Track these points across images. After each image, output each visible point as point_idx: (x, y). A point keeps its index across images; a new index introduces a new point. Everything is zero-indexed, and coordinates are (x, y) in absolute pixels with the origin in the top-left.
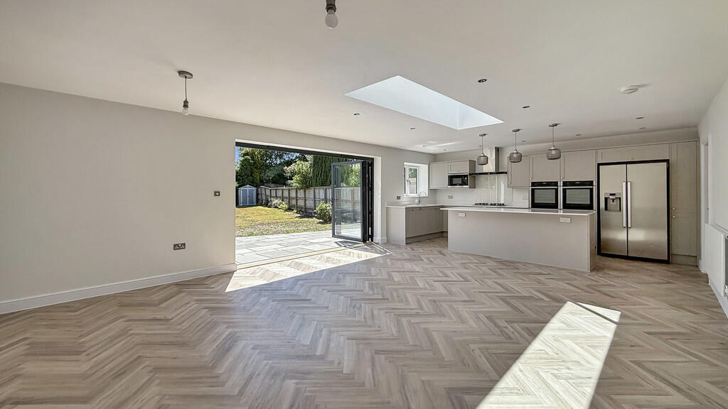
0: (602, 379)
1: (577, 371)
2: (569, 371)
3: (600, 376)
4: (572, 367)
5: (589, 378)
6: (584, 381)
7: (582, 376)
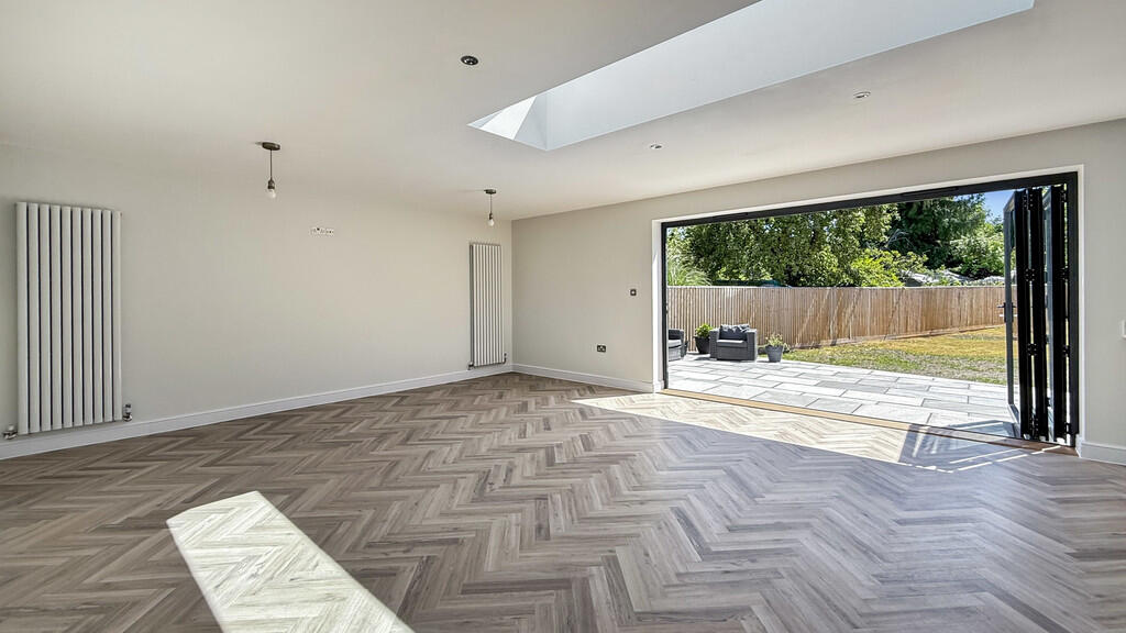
0: (199, 601)
1: (242, 581)
2: (249, 573)
3: (206, 603)
4: (250, 582)
5: (217, 587)
6: (220, 579)
7: (227, 583)
